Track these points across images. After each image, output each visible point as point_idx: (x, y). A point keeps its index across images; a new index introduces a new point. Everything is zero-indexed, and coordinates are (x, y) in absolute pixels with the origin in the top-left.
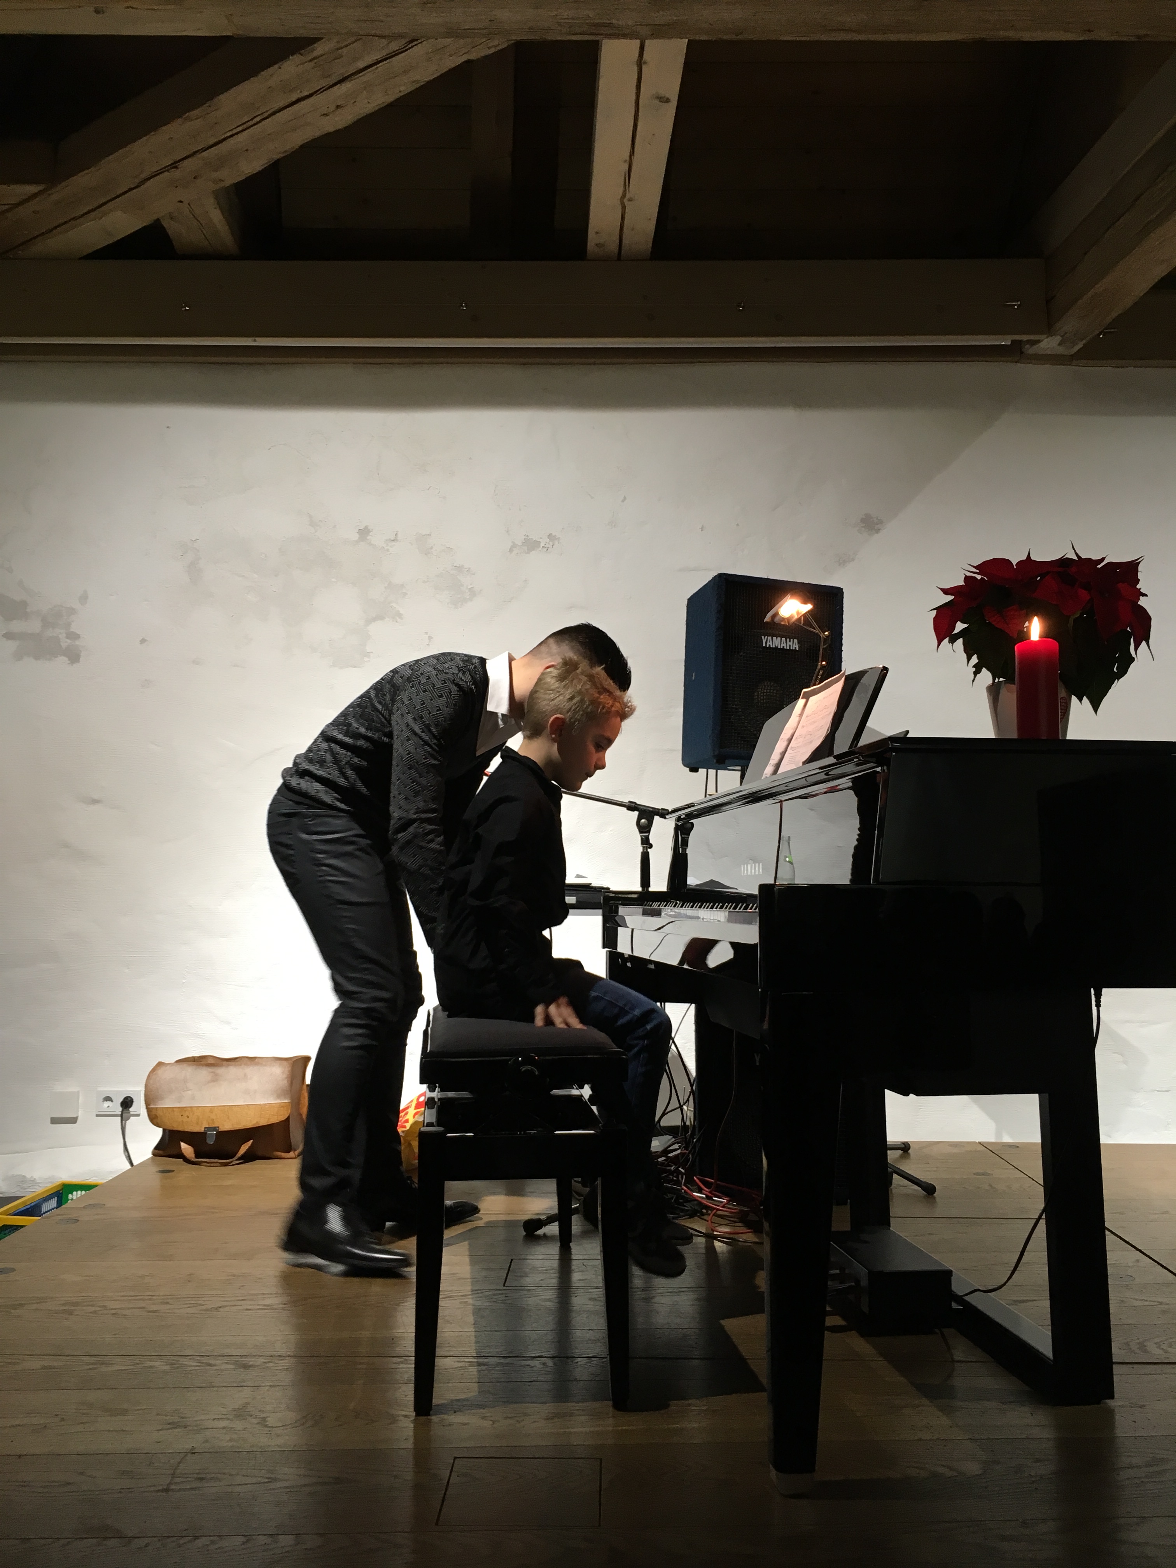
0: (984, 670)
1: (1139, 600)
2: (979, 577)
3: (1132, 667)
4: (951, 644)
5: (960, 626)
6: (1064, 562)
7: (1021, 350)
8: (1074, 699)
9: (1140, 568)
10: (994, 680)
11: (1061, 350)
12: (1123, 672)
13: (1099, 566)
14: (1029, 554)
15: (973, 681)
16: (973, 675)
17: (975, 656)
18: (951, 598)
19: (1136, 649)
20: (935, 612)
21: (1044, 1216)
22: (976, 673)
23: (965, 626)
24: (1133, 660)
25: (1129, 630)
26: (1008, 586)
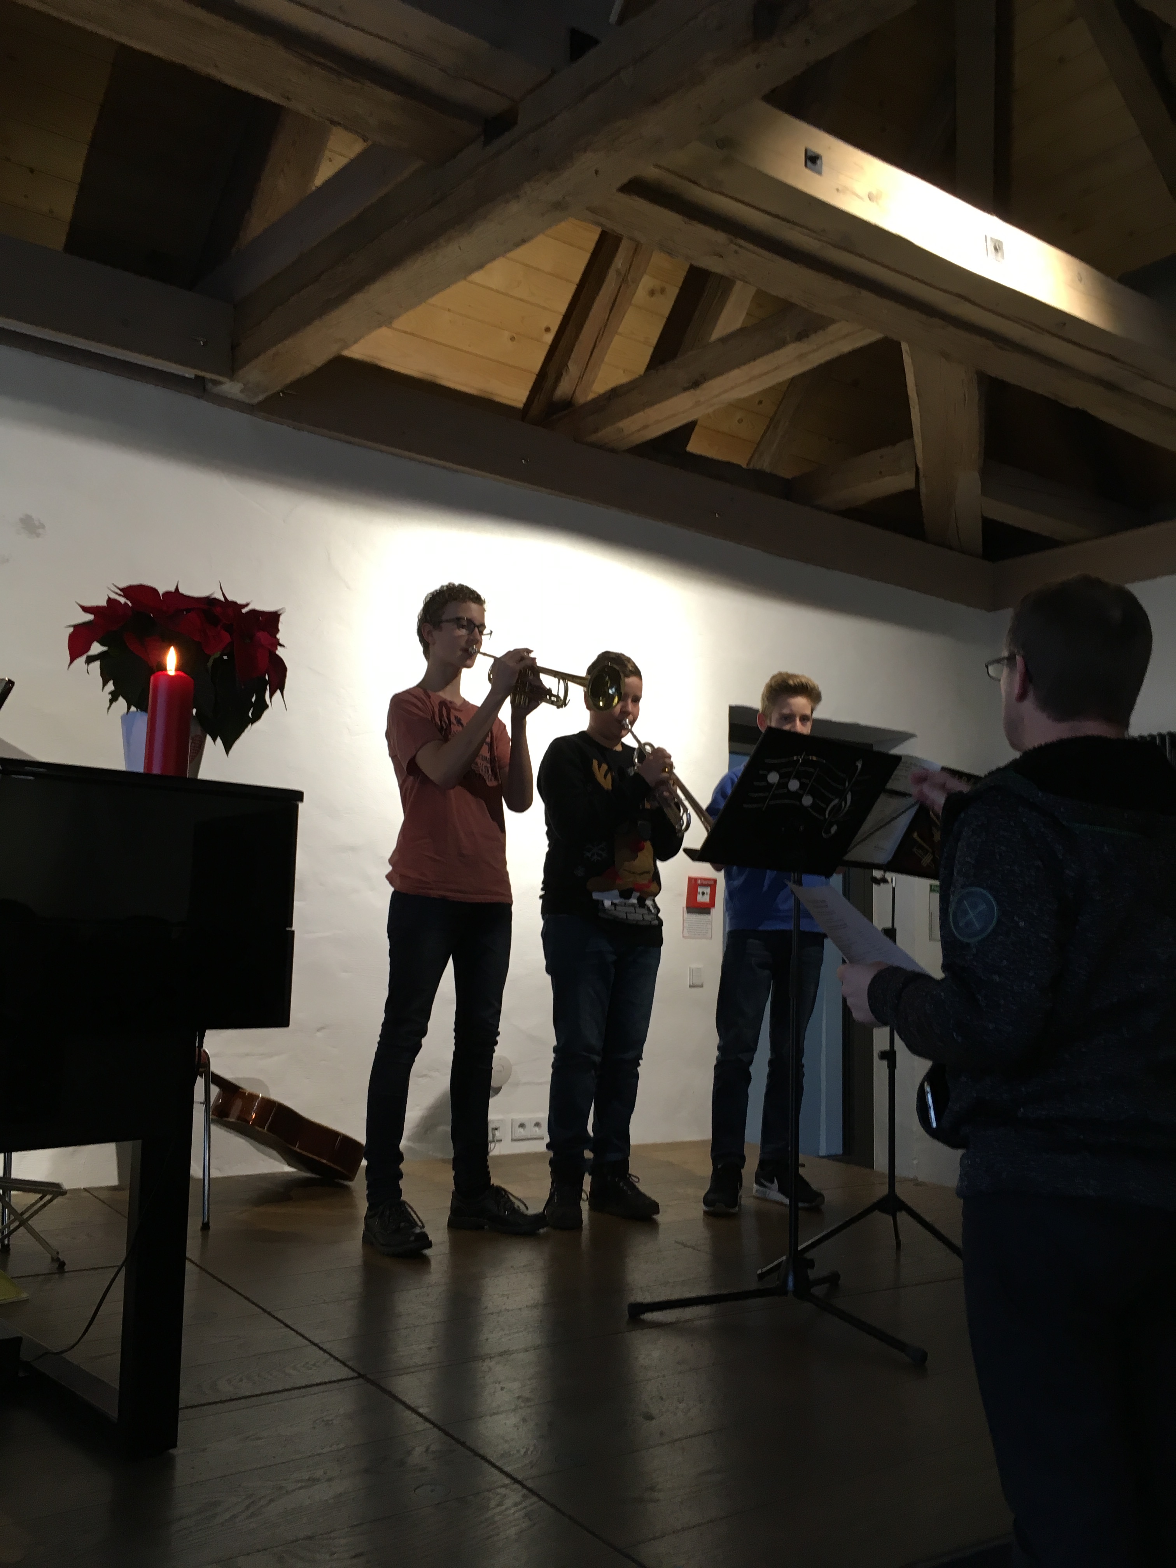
0: (121, 699)
1: (277, 649)
2: (122, 600)
3: (266, 714)
4: (87, 665)
5: (96, 648)
6: (209, 602)
7: (204, 388)
8: (209, 738)
9: (281, 618)
10: (129, 708)
11: (241, 397)
12: (257, 717)
13: (244, 611)
14: (177, 588)
15: (109, 709)
16: (109, 702)
17: (111, 683)
18: (90, 617)
19: (271, 697)
20: (72, 629)
21: (124, 1268)
22: (113, 699)
23: (105, 649)
24: (267, 706)
25: (267, 677)
26: (152, 615)
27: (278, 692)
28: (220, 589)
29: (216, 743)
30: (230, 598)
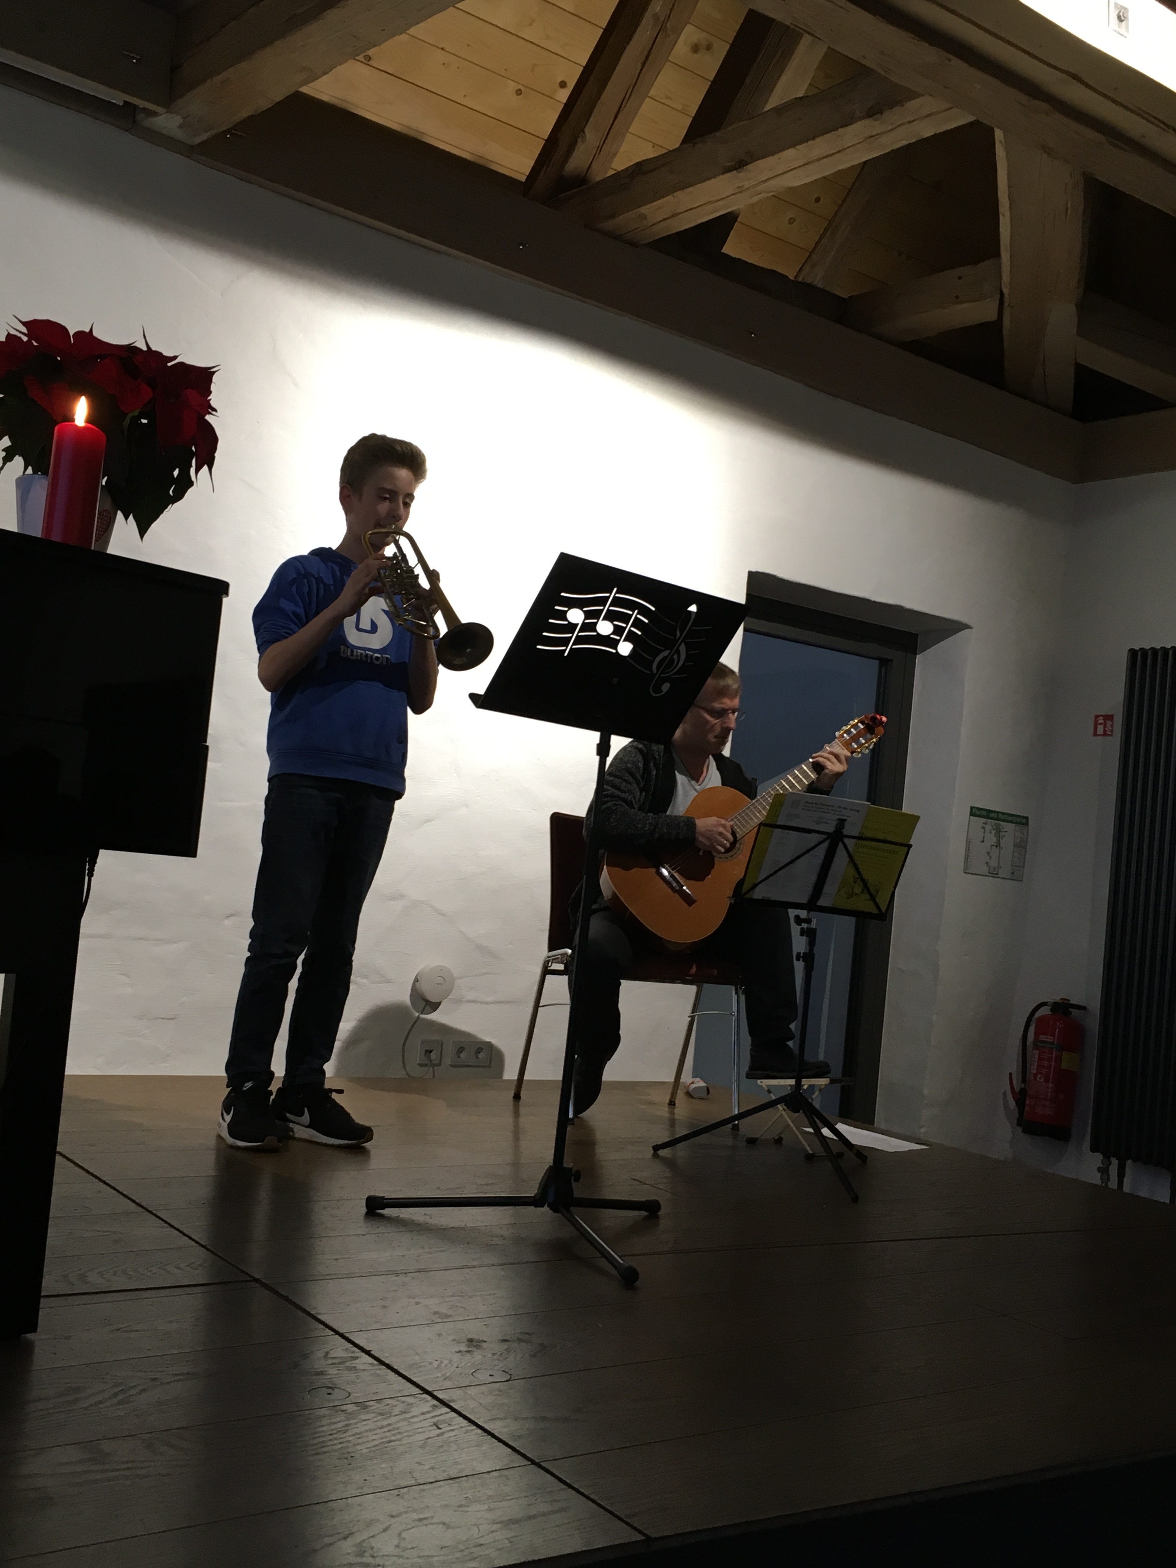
0: (16, 455)
1: (207, 414)
2: (25, 339)
3: (190, 493)
6: (130, 351)
7: (135, 119)
9: (215, 378)
10: (26, 469)
11: (180, 136)
12: (179, 496)
13: (169, 364)
14: (90, 331)
16: (2, 462)
17: (6, 437)
22: (7, 459)
23: (1, 396)
24: (191, 484)
25: (193, 449)
26: (59, 359)
27: (205, 468)
28: (143, 337)
29: (128, 520)
30: (154, 349)
